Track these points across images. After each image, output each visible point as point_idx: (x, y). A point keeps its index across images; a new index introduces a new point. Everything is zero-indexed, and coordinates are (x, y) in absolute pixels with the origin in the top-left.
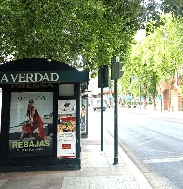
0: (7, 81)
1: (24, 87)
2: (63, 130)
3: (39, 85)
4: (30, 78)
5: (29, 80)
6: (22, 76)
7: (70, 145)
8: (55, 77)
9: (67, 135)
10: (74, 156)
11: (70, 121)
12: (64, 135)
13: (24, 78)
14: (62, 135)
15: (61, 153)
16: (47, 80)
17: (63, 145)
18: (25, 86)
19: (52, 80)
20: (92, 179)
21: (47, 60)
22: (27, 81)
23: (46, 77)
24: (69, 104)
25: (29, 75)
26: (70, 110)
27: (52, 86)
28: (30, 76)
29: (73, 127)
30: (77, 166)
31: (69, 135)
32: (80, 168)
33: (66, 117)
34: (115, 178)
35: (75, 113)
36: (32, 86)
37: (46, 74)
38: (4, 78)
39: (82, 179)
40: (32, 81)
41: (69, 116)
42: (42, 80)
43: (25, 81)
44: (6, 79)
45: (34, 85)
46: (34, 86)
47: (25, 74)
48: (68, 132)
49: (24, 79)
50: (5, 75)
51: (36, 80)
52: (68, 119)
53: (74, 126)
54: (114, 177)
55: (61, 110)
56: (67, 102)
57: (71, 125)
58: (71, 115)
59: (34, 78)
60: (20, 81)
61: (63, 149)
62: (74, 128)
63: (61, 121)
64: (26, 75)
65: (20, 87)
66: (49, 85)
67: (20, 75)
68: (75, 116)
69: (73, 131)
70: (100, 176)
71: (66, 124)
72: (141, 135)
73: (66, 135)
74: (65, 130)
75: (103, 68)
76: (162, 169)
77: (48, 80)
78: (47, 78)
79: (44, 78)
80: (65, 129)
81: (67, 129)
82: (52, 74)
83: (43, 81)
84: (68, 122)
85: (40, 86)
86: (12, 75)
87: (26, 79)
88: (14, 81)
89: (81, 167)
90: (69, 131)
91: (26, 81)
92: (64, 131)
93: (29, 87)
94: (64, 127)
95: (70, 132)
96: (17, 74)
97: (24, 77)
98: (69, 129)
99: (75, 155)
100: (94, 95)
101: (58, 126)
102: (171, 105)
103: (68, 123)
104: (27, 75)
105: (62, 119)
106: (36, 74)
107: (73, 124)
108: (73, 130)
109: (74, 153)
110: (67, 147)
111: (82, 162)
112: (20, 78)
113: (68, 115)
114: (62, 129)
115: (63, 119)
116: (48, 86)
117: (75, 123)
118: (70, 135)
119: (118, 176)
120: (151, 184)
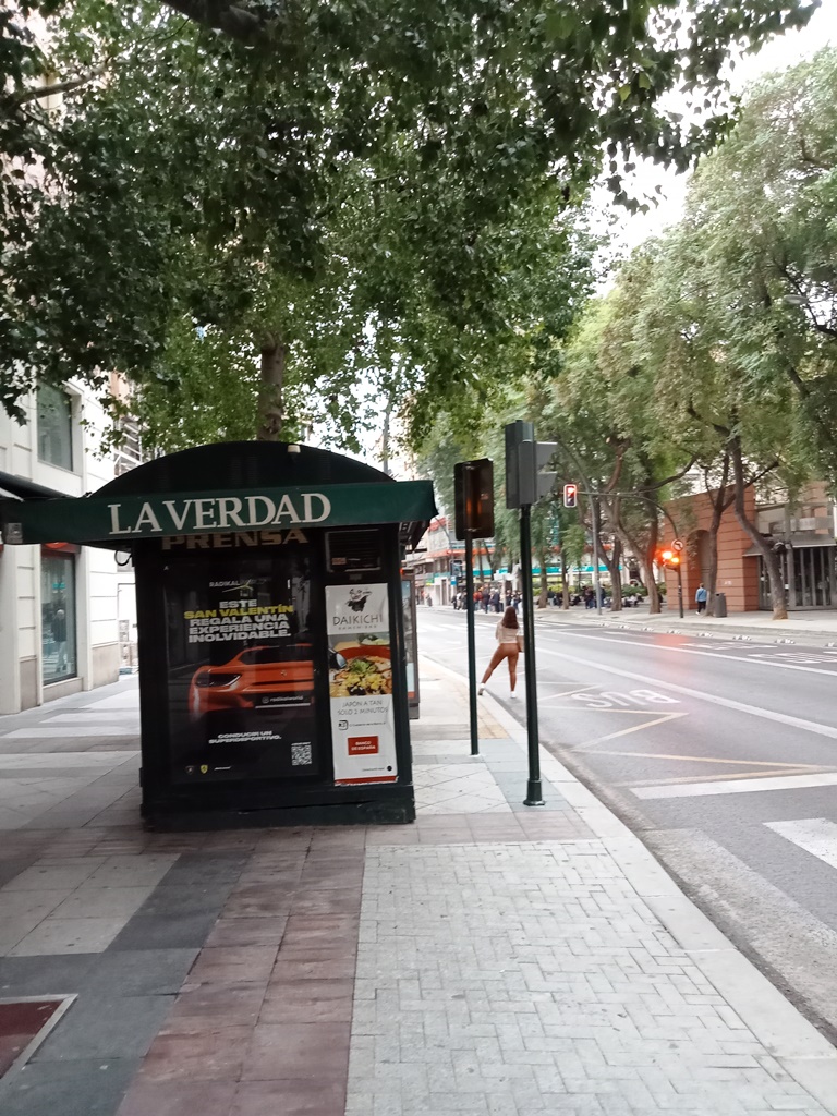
0: (157, 528)
1: (207, 546)
2: (349, 689)
3: (256, 538)
4: (234, 514)
5: (229, 519)
6: (206, 507)
7: (374, 740)
8: (317, 508)
9: (363, 707)
10: (392, 778)
11: (372, 659)
12: (352, 708)
13: (211, 513)
14: (347, 708)
15: (347, 768)
16: (289, 517)
17: (352, 741)
18: (211, 542)
19: (308, 519)
20: (459, 850)
21: (287, 448)
22: (224, 523)
23: (285, 509)
24: (364, 600)
25: (227, 502)
26: (368, 619)
27: (302, 539)
28: (230, 506)
29: (383, 677)
30: (404, 811)
31: (370, 707)
32: (415, 818)
33: (355, 645)
34: (538, 847)
35: (387, 629)
36: (233, 542)
37: (286, 499)
38: (146, 517)
39: (426, 850)
40: (239, 523)
41: (367, 642)
42: (273, 520)
43: (214, 526)
44: (153, 520)
45: (240, 538)
46: (241, 541)
47: (212, 500)
48: (368, 698)
49: (213, 519)
50: (147, 507)
51: (253, 521)
52: (364, 652)
53: (386, 674)
54: (535, 843)
55: (337, 620)
56: (355, 591)
57: (374, 672)
58: (374, 638)
59: (244, 514)
60: (200, 525)
61: (351, 753)
62: (388, 680)
63: (340, 658)
64: (217, 503)
65: (191, 545)
66: (293, 535)
67: (199, 503)
68: (387, 642)
69: (383, 693)
70: (486, 840)
71: (357, 669)
72: (610, 705)
73: (359, 708)
74: (356, 691)
75: (471, 471)
76: (701, 817)
77: (295, 519)
78: (292, 512)
79: (280, 513)
80: (356, 687)
81: (363, 684)
82: (307, 497)
83: (276, 522)
84: (366, 661)
85: (260, 541)
86: (170, 504)
87: (217, 518)
88: (179, 524)
89: (418, 812)
90: (371, 691)
91: (219, 523)
92: (352, 694)
93: (223, 543)
94: (353, 679)
95: (376, 697)
96: (188, 502)
97: (212, 510)
98: (369, 687)
99: (394, 772)
100: (421, 565)
101: (332, 675)
102: (719, 591)
103: (363, 665)
104: (222, 502)
105: (343, 653)
106: (252, 500)
107: (381, 667)
108: (384, 687)
109: (390, 768)
110: (364, 745)
111: (419, 797)
112: (200, 514)
113: (362, 637)
114: (344, 687)
115: (348, 654)
116: (286, 540)
117: (388, 664)
118: (375, 706)
119: (549, 842)
120: (665, 866)
